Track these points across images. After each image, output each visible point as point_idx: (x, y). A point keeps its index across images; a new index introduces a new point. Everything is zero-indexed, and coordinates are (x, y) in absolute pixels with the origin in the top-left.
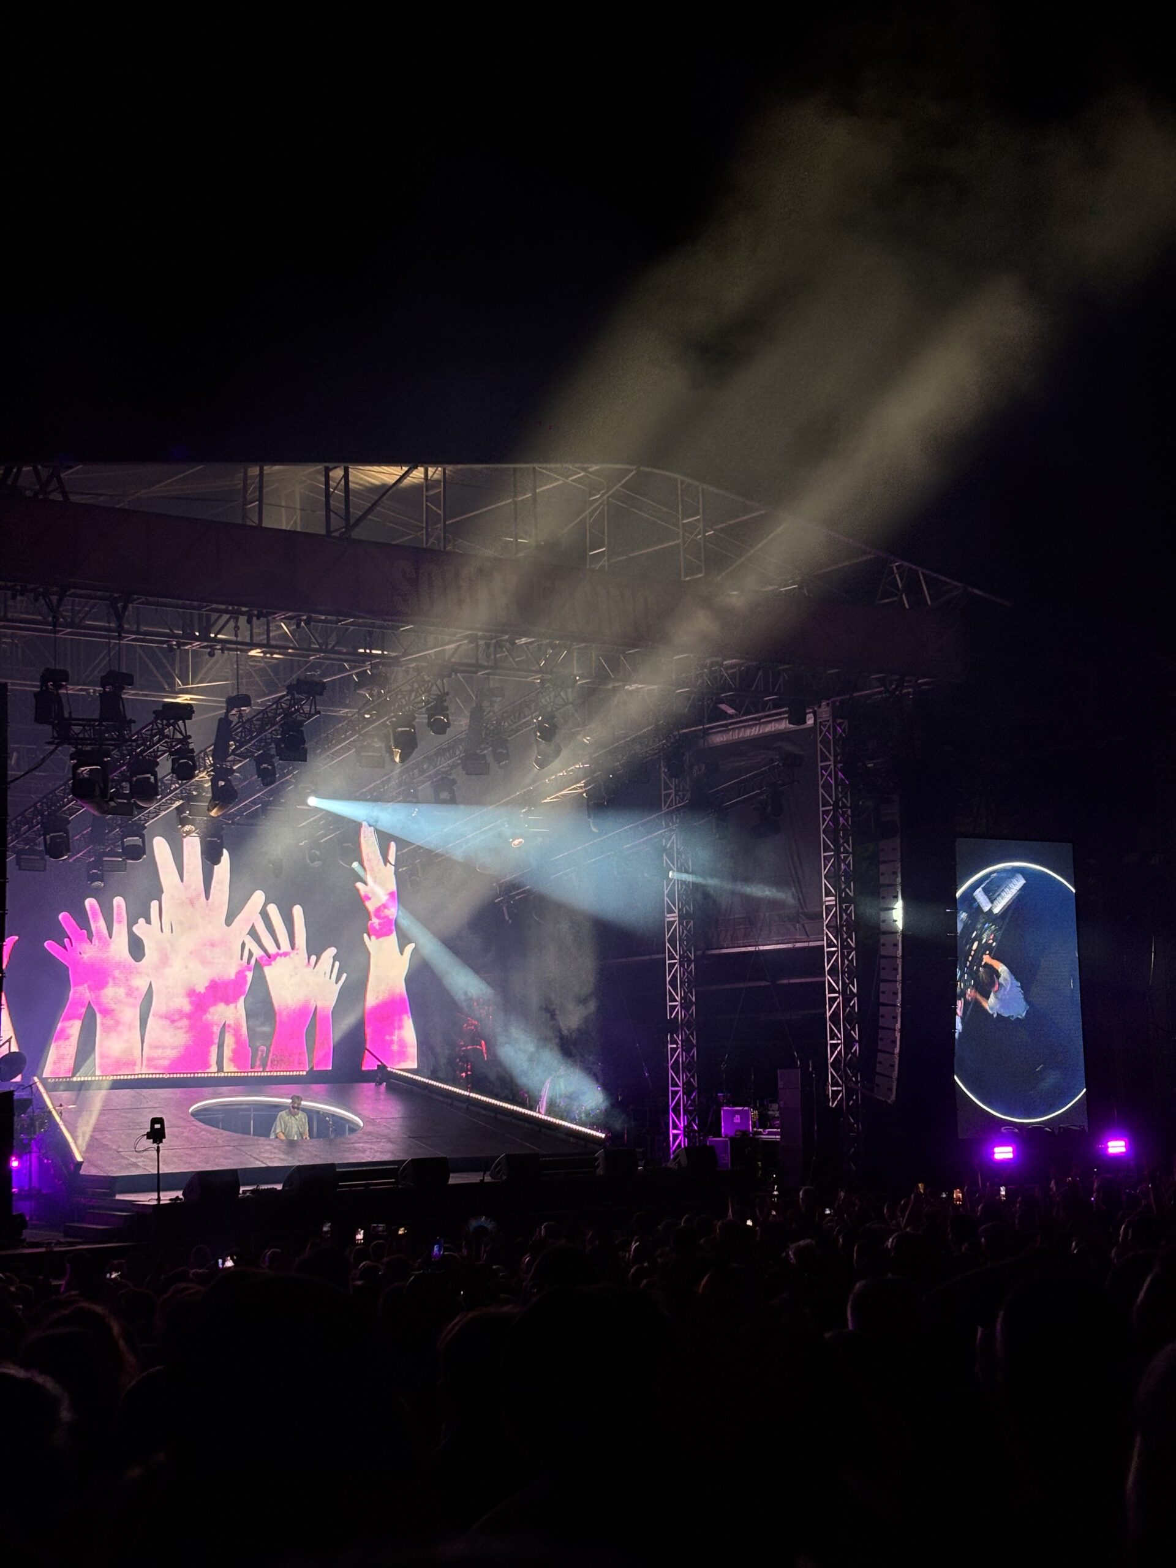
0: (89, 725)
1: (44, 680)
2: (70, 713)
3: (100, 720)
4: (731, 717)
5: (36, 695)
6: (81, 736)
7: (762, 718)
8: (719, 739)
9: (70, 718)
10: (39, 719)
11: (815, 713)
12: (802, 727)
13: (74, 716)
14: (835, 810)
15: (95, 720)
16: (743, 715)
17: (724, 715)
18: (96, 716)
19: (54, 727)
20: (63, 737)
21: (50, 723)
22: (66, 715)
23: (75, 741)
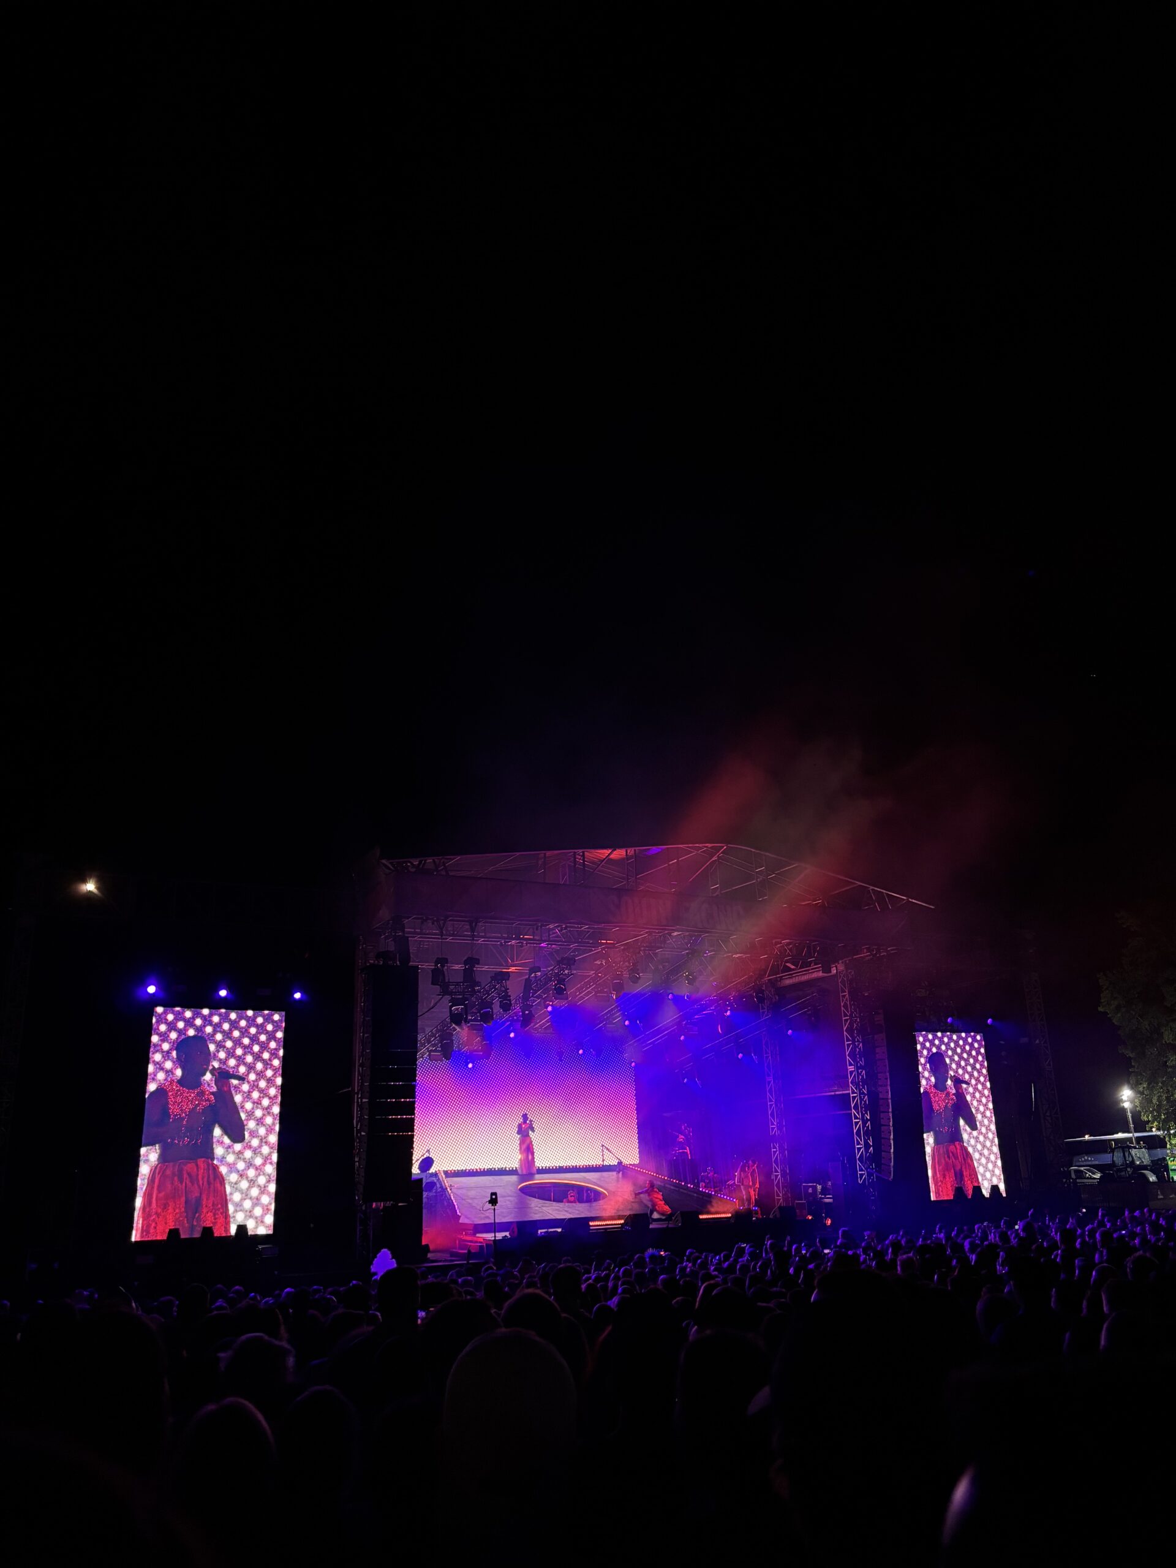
0: (458, 985)
1: (436, 963)
2: (449, 979)
3: (463, 982)
4: (794, 970)
5: (433, 971)
6: (454, 991)
7: (809, 970)
8: (788, 982)
9: (449, 982)
10: (433, 983)
11: (836, 967)
12: (829, 974)
13: (451, 981)
14: (851, 1020)
15: (461, 983)
16: (800, 968)
17: (790, 969)
18: (462, 980)
19: (441, 986)
20: (445, 991)
21: (438, 985)
22: (447, 981)
23: (451, 993)
